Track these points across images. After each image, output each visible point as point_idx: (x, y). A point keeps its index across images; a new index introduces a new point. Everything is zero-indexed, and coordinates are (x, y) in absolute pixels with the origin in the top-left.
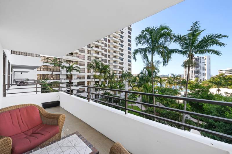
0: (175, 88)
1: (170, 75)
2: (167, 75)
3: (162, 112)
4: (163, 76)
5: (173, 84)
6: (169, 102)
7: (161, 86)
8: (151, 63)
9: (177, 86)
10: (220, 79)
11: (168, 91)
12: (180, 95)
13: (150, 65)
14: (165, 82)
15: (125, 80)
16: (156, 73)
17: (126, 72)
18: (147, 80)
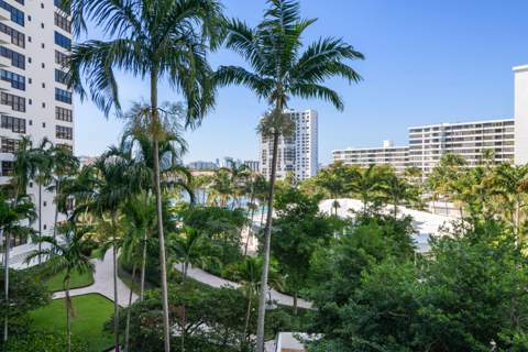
0: (237, 206)
1: (222, 164)
2: (215, 162)
3: (195, 301)
4: (202, 164)
5: (231, 193)
6: (218, 260)
7: (192, 200)
8: (148, 110)
9: (243, 197)
10: (338, 174)
11: (215, 219)
12: (250, 226)
13: (146, 121)
14: (207, 187)
15: (40, 181)
16: (174, 155)
17: (44, 145)
18: (137, 180)
